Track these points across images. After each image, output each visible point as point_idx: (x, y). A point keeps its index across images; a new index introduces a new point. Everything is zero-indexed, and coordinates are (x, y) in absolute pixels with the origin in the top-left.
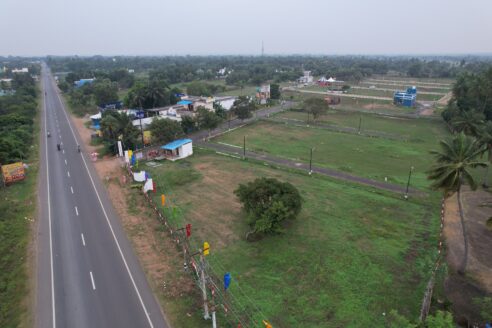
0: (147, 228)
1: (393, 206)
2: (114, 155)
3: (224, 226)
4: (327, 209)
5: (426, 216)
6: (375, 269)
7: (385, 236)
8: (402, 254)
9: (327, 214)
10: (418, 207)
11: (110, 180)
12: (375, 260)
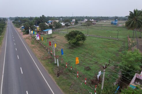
0: (37, 47)
1: (113, 42)
2: (28, 34)
3: (61, 46)
4: (94, 42)
5: (124, 43)
6: (110, 54)
7: (112, 47)
8: (118, 50)
9: (94, 43)
10: (121, 42)
11: (26, 38)
12: (109, 52)
